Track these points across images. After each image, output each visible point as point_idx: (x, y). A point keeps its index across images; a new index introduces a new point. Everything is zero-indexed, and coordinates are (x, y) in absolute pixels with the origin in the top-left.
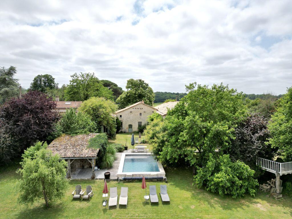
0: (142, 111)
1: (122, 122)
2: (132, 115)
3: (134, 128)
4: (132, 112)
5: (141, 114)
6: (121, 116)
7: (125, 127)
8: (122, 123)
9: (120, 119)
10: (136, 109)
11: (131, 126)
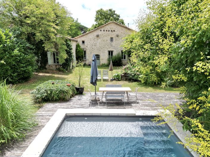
0: (113, 35)
1: (84, 50)
2: (99, 40)
3: (102, 59)
4: (100, 36)
5: (112, 39)
6: (83, 42)
7: (90, 58)
8: (85, 52)
9: (82, 46)
10: (105, 32)
11: (99, 57)
